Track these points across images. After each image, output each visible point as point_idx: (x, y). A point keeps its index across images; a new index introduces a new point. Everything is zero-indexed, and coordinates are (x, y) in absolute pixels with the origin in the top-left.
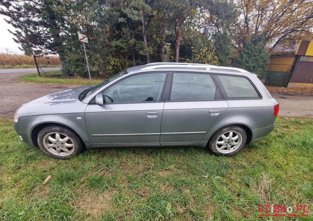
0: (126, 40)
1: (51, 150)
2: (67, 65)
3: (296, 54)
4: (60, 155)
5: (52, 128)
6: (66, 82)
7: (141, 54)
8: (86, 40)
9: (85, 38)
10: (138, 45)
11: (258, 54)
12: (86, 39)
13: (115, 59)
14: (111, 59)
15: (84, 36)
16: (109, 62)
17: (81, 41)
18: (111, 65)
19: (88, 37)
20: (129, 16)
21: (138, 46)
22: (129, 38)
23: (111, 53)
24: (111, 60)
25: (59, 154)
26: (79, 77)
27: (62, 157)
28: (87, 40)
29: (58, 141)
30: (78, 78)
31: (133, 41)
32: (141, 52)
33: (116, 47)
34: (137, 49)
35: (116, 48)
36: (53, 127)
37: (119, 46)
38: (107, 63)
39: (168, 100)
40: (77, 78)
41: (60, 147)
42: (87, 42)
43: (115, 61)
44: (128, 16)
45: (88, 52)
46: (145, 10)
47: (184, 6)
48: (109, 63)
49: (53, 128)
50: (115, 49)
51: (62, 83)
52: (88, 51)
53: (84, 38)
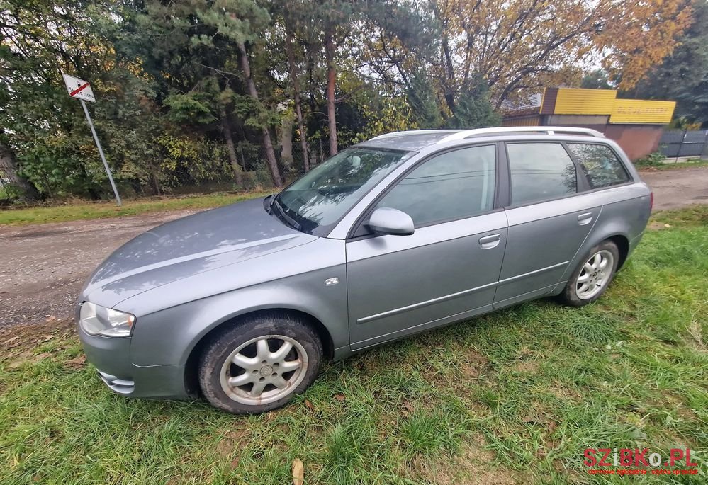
0: (208, 91)
1: (237, 394)
2: (29, 167)
3: (540, 113)
4: (264, 401)
5: (252, 328)
6: (40, 217)
7: (253, 125)
8: (87, 95)
9: (84, 87)
10: (243, 104)
11: (484, 115)
12: (88, 90)
13: (182, 143)
14: (172, 143)
15: (83, 83)
16: (167, 152)
17: (77, 96)
18: (172, 158)
19: (92, 85)
20: (222, 30)
21: (242, 107)
22: (216, 86)
23: (167, 128)
24: (170, 146)
25: (260, 399)
26: (76, 200)
27: (268, 404)
28: (92, 94)
29: (265, 362)
30: (74, 201)
31: (229, 95)
32: (251, 121)
33: (186, 110)
34: (241, 113)
35: (184, 113)
36: (257, 322)
37: (193, 108)
38: (160, 152)
39: (509, 205)
40: (72, 204)
41: (266, 378)
42: (93, 100)
43: (183, 149)
44: (219, 31)
45: (100, 126)
46: (257, 19)
47: (342, 15)
48: (165, 153)
49: (257, 324)
50: (183, 116)
51: (31, 221)
52: (101, 124)
53: (81, 88)
